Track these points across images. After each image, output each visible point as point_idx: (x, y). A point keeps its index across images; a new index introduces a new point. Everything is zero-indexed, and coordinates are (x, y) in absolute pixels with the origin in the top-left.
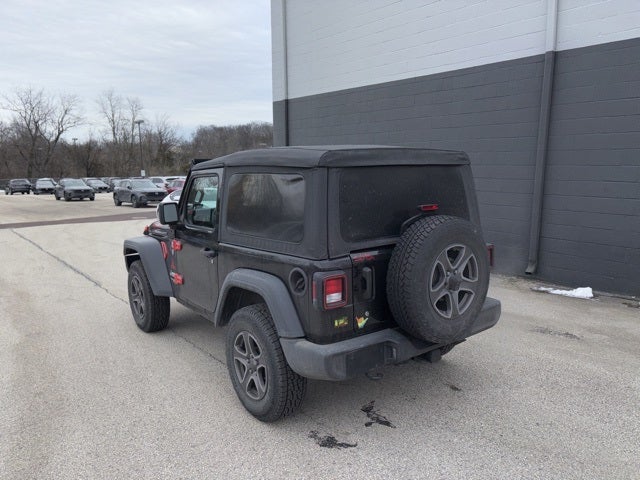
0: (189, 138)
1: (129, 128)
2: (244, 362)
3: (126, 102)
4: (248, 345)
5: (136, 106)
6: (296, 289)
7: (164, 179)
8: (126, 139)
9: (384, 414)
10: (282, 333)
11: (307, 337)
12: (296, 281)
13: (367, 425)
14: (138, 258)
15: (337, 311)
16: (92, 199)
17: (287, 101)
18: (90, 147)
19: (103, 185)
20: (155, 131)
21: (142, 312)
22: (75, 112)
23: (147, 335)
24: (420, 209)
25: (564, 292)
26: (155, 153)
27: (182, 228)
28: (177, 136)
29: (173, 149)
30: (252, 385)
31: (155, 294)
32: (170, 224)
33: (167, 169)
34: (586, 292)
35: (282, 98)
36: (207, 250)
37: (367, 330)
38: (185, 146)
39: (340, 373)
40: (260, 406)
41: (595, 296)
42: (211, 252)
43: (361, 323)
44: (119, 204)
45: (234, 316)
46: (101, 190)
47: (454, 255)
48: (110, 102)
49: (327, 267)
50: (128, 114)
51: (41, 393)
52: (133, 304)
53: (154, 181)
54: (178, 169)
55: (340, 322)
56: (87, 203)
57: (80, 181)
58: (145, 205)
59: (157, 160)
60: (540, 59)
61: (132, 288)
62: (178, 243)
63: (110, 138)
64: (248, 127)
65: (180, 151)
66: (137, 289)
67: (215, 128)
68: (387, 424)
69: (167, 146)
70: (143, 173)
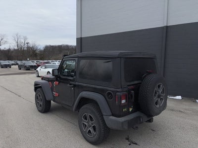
0: (42, 49)
1: (23, 45)
2: (86, 124)
3: (22, 37)
4: (88, 118)
5: (25, 38)
6: (109, 98)
7: (35, 61)
8: (21, 48)
9: (134, 140)
10: (104, 114)
11: (113, 115)
12: (109, 96)
13: (130, 144)
14: (40, 87)
15: (124, 106)
16: (10, 67)
17: (81, 38)
18: (9, 50)
19: (14, 63)
20: (31, 46)
21: (41, 106)
22: (5, 40)
23: (42, 114)
24: (147, 72)
25: (173, 97)
26: (31, 53)
27: (60, 77)
28: (39, 48)
29: (37, 52)
30: (90, 132)
31: (47, 99)
32: (56, 76)
33: (35, 58)
34: (179, 97)
35: (80, 37)
36: (70, 85)
37: (132, 112)
38: (41, 51)
39: (126, 127)
40: (93, 139)
41: (182, 99)
42: (72, 85)
43: (131, 110)
44: (20, 69)
45: (82, 108)
46: (13, 64)
47: (159, 86)
48: (17, 37)
49: (121, 91)
50: (23, 41)
51: (9, 137)
52: (37, 103)
53: (33, 62)
54: (39, 58)
55: (125, 110)
56: (8, 69)
57: (6, 61)
58: (29, 70)
59: (32, 55)
60: (162, 28)
61: (37, 98)
62: (57, 82)
63: (16, 48)
64: (61, 46)
65: (39, 53)
66: (39, 98)
67: (51, 46)
68: (136, 144)
69: (35, 51)
70: (28, 59)
